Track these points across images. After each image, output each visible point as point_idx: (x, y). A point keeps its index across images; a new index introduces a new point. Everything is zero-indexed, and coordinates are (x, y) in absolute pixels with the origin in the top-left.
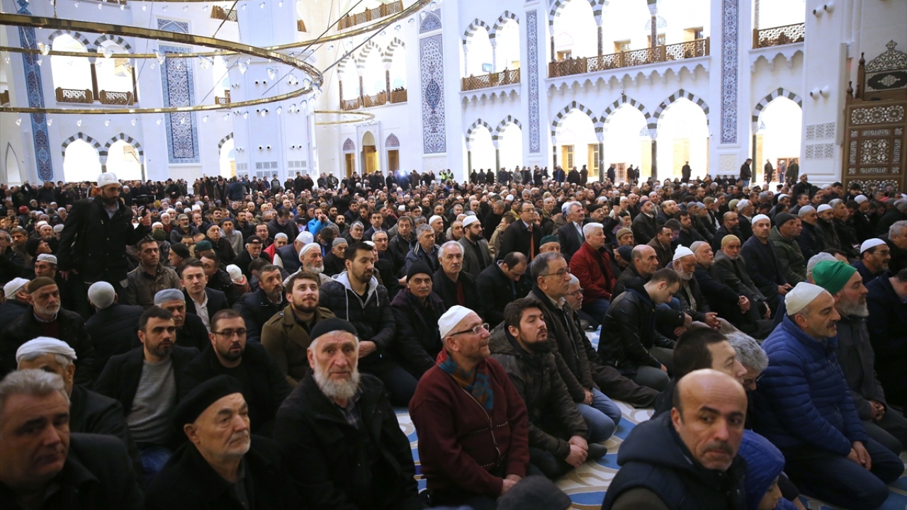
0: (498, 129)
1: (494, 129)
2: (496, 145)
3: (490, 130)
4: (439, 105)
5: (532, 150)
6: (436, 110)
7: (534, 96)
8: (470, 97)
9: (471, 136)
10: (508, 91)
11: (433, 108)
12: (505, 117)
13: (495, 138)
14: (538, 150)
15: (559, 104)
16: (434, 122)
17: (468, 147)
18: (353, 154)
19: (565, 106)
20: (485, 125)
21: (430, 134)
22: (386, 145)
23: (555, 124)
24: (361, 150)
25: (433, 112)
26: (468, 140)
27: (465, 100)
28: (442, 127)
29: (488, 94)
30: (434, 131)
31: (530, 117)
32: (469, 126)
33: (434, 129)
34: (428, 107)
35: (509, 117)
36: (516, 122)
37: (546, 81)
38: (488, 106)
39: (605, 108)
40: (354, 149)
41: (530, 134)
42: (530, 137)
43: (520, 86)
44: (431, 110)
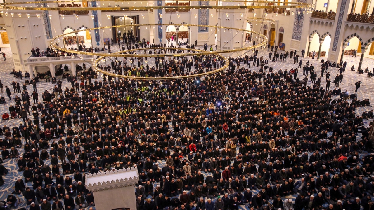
0: (322, 37)
1: (321, 36)
2: (320, 43)
3: (319, 36)
4: (301, 21)
5: (333, 50)
6: (300, 22)
7: (339, 27)
8: (313, 21)
9: (312, 36)
10: (329, 23)
11: (299, 21)
12: (326, 32)
13: (320, 40)
14: (335, 50)
15: (349, 33)
16: (298, 27)
17: (309, 40)
18: (267, 31)
19: (351, 34)
20: (318, 33)
21: (296, 31)
22: (279, 31)
23: (345, 41)
24: (270, 30)
25: (299, 23)
26: (310, 37)
27: (311, 22)
28: (301, 30)
29: (321, 21)
30: (297, 31)
31: (335, 36)
32: (311, 32)
33: (298, 30)
34: (297, 20)
35: (328, 33)
36: (330, 35)
37: (345, 22)
38: (320, 26)
39: (368, 39)
40: (267, 29)
41: (334, 43)
42: (334, 44)
43: (334, 21)
44: (298, 22)
